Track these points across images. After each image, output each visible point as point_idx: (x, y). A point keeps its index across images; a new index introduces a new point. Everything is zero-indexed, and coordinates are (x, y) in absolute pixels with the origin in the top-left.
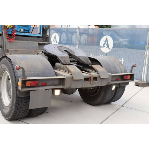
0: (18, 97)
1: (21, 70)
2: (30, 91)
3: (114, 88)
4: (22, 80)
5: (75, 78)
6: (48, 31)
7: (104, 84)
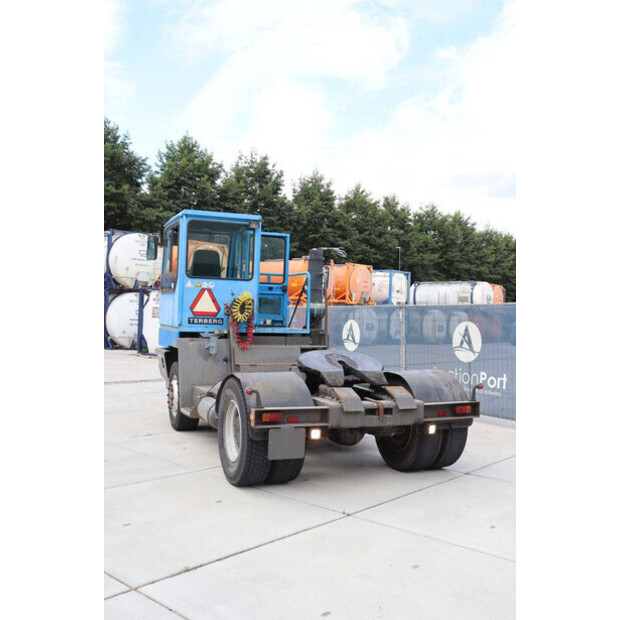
0: (250, 440)
1: (254, 395)
2: (268, 429)
3: (432, 429)
4: (257, 412)
5: (345, 409)
6: (323, 320)
7: (409, 421)
